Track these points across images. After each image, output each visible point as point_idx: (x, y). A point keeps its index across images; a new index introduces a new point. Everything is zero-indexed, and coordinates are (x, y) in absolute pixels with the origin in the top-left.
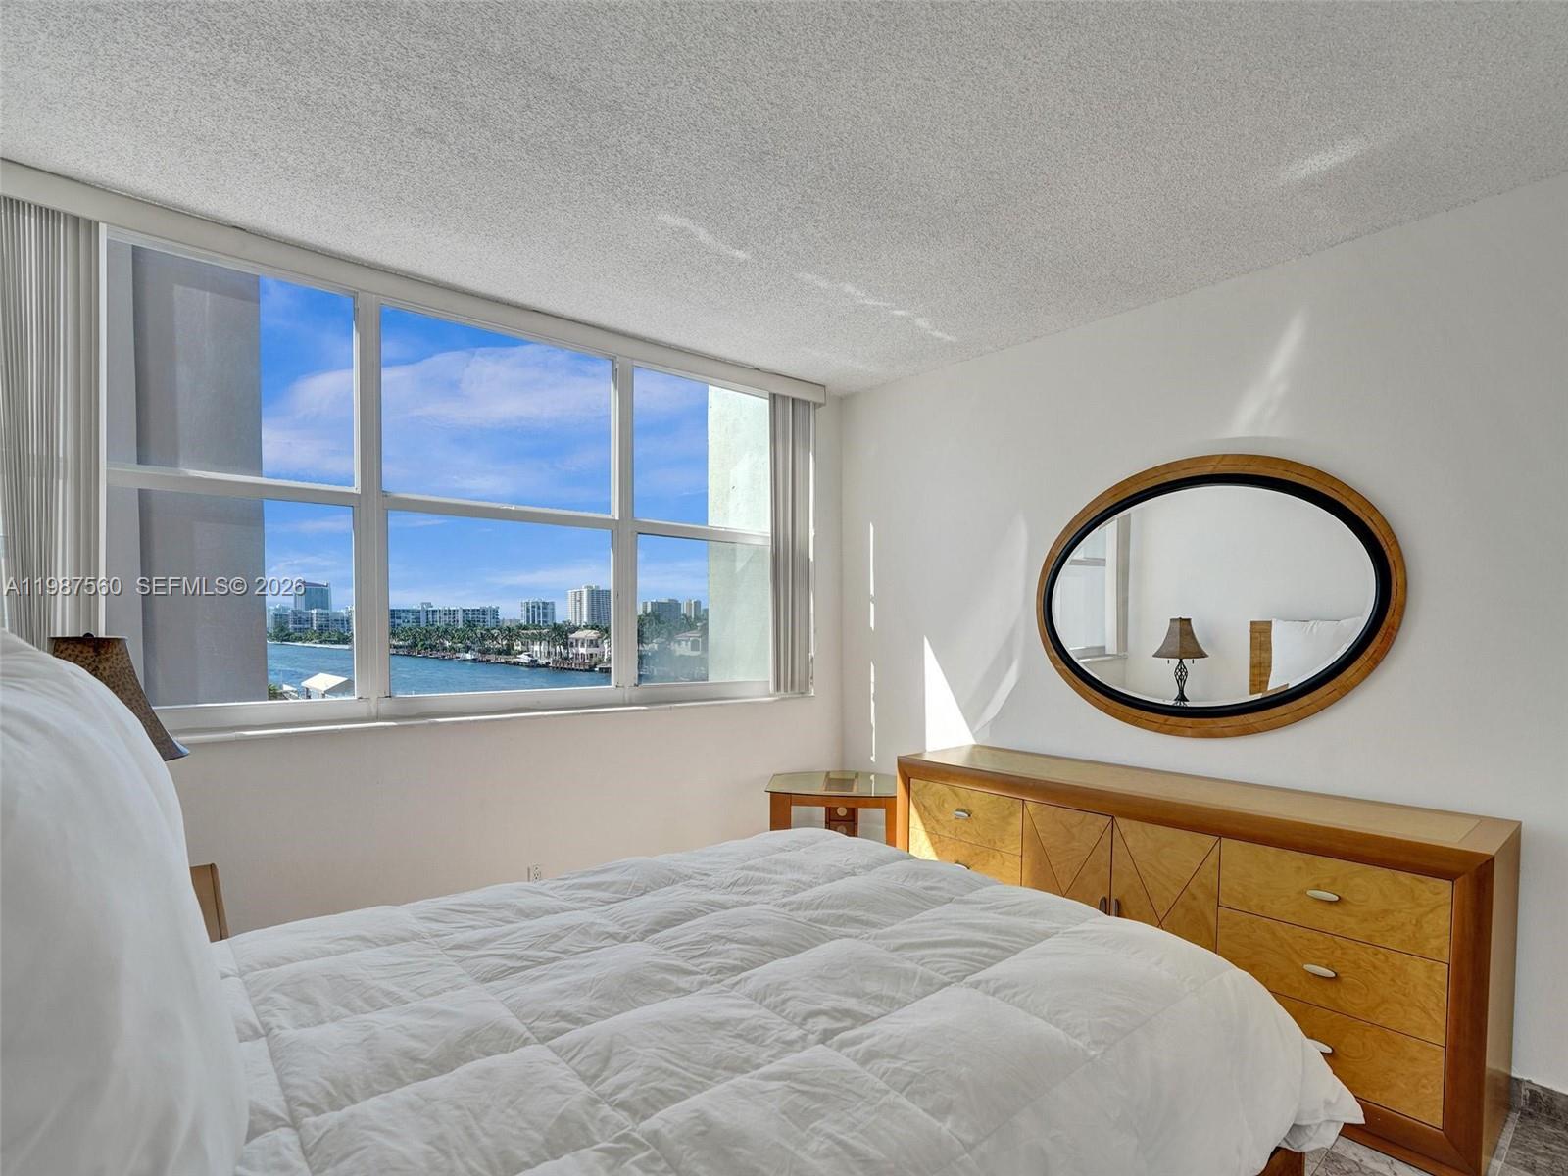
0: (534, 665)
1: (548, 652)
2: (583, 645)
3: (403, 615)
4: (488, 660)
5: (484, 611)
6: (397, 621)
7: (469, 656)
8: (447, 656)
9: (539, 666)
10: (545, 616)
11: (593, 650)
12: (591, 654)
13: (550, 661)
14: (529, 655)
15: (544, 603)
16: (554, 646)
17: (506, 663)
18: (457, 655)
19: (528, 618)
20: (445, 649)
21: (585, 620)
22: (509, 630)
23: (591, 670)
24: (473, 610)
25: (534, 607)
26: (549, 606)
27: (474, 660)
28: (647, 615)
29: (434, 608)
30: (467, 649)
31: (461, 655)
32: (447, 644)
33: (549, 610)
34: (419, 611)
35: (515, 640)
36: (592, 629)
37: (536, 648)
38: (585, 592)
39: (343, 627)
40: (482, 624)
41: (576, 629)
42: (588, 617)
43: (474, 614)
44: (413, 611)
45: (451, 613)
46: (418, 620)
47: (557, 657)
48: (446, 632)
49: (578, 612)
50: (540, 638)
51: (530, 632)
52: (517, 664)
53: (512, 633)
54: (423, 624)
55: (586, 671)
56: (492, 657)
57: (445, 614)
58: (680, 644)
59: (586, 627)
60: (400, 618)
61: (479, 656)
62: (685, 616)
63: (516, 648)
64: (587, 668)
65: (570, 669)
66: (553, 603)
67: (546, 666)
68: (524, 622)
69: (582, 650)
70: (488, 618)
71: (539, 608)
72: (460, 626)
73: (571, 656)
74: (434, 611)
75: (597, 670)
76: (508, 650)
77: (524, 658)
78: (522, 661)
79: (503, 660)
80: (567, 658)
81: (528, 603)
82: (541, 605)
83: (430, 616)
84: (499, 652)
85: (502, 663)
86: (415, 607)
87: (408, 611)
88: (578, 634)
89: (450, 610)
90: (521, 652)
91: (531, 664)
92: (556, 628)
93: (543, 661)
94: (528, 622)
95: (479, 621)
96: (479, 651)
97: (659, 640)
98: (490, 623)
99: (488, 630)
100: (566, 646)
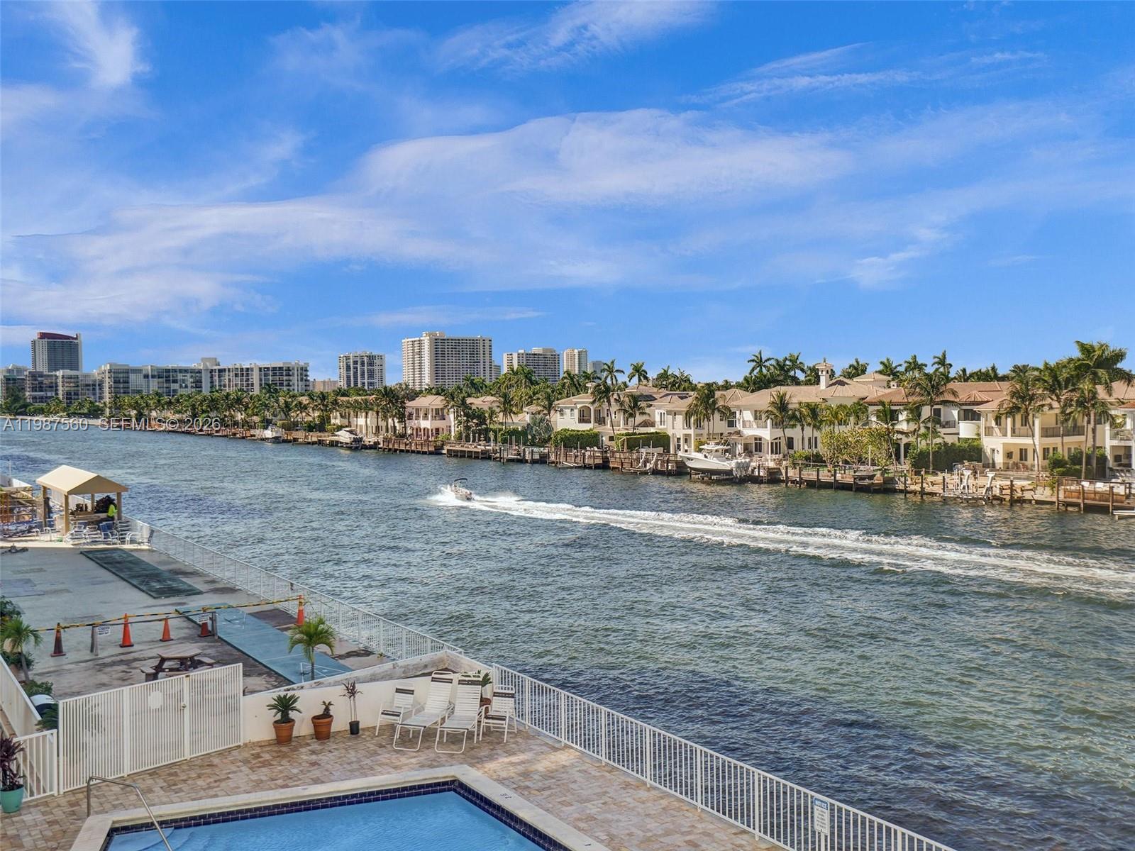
0: (357, 446)
1: (378, 427)
2: (426, 416)
3: (180, 376)
4: (295, 440)
5: (288, 369)
6: (174, 386)
7: (268, 433)
8: (237, 433)
9: (365, 447)
10: (371, 375)
11: (439, 424)
12: (437, 430)
13: (381, 441)
14: (351, 432)
15: (369, 357)
16: (385, 419)
17: (320, 442)
18: (252, 432)
19: (348, 378)
20: (236, 424)
21: (427, 380)
22: (323, 397)
23: (437, 452)
24: (274, 369)
25: (355, 363)
26: (377, 362)
27: (276, 440)
28: (515, 373)
29: (221, 367)
30: (267, 423)
31: (258, 433)
32: (239, 417)
33: (376, 368)
34: (200, 372)
35: (331, 411)
36: (438, 394)
37: (361, 421)
38: (426, 340)
39: (94, 394)
40: (285, 388)
41: (414, 395)
42: (430, 377)
43: (275, 374)
44: (192, 371)
45: (244, 373)
46: (198, 384)
47: (390, 434)
48: (239, 401)
49: (417, 368)
50: (365, 407)
51: (352, 399)
52: (334, 444)
53: (328, 401)
54: (206, 391)
55: (431, 453)
56: (300, 435)
57: (236, 375)
58: (562, 415)
59: (429, 391)
60: (175, 381)
61: (281, 433)
62: (568, 372)
63: (333, 421)
64: (432, 449)
65: (408, 451)
66: (381, 357)
67: (375, 446)
68: (343, 384)
69: (425, 424)
70: (295, 379)
71: (363, 364)
72: (256, 391)
73: (409, 432)
74: (220, 371)
75: (445, 452)
76: (321, 426)
77: (344, 436)
78: (342, 439)
79: (315, 439)
80: (403, 436)
81: (348, 358)
82: (366, 359)
83: (216, 378)
84: (310, 428)
85: (314, 443)
86: (194, 365)
87: (186, 371)
88: (421, 402)
89: (242, 369)
90: (340, 428)
91: (354, 445)
92: (389, 394)
93: (369, 439)
94: (349, 385)
95: (281, 384)
96: (283, 426)
97: (533, 408)
98: (297, 386)
99: (294, 396)
100: (402, 418)
